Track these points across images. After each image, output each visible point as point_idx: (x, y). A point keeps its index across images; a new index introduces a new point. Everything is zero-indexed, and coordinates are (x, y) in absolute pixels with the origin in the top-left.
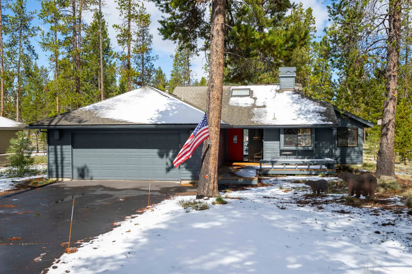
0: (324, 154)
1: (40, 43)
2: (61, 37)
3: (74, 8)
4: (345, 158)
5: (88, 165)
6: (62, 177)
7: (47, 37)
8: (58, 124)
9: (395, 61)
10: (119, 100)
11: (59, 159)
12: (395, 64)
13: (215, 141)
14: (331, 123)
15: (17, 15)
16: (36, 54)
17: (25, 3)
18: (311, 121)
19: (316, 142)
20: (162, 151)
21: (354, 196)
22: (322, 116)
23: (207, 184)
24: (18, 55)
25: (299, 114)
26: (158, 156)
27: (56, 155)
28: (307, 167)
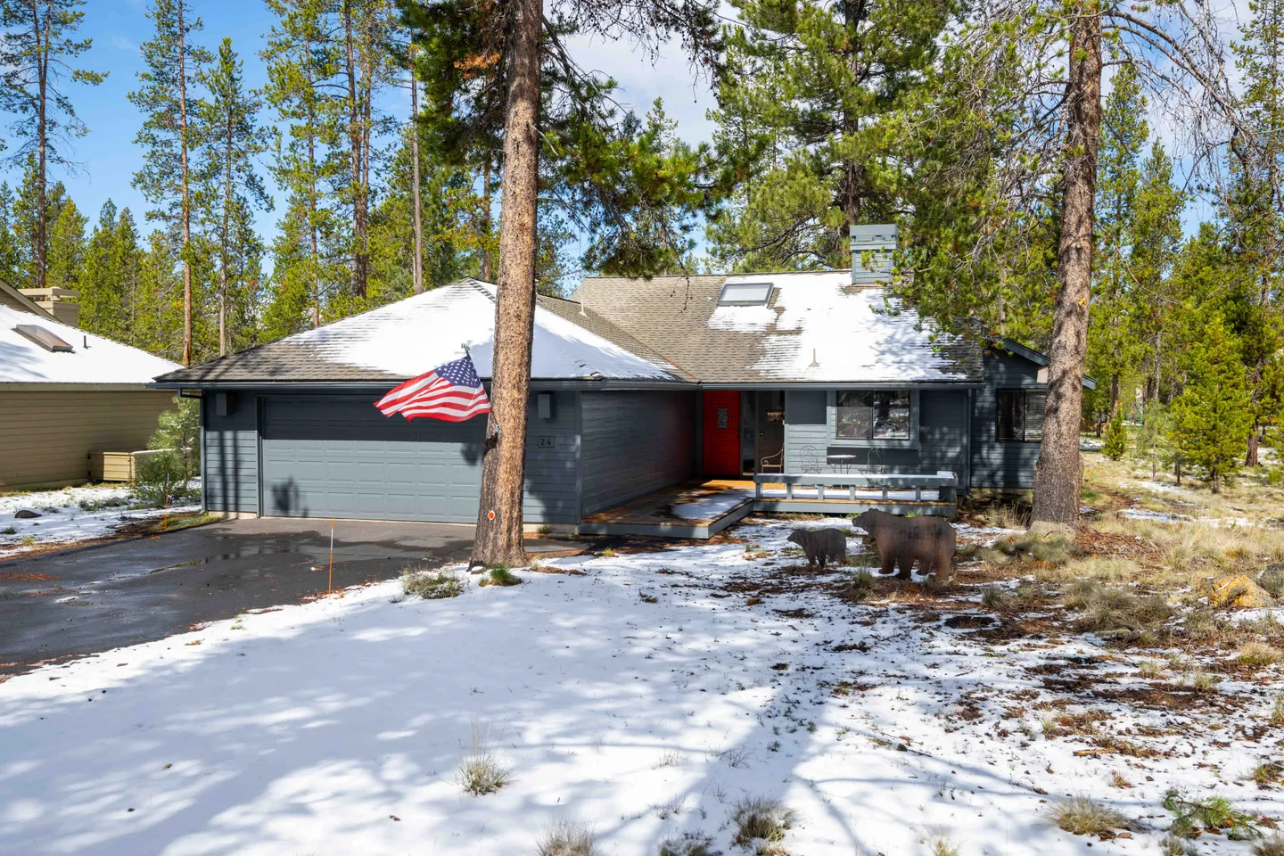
0: (946, 461)
1: (271, 168)
2: (322, 152)
3: (351, 76)
4: (1017, 471)
5: (298, 481)
6: (237, 510)
7: (288, 153)
8: (223, 378)
9: (1083, 210)
10: (386, 317)
11: (230, 465)
12: (1081, 216)
13: (511, 424)
14: (963, 377)
15: (221, 99)
16: (267, 197)
17: (240, 69)
18: (910, 372)
19: (923, 428)
20: (474, 447)
21: (894, 574)
22: (943, 358)
23: (491, 534)
24: (224, 200)
25: (883, 353)
26: (462, 461)
27: (222, 454)
28: (879, 494)
